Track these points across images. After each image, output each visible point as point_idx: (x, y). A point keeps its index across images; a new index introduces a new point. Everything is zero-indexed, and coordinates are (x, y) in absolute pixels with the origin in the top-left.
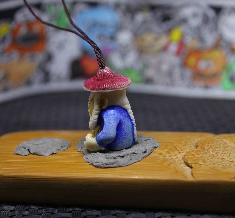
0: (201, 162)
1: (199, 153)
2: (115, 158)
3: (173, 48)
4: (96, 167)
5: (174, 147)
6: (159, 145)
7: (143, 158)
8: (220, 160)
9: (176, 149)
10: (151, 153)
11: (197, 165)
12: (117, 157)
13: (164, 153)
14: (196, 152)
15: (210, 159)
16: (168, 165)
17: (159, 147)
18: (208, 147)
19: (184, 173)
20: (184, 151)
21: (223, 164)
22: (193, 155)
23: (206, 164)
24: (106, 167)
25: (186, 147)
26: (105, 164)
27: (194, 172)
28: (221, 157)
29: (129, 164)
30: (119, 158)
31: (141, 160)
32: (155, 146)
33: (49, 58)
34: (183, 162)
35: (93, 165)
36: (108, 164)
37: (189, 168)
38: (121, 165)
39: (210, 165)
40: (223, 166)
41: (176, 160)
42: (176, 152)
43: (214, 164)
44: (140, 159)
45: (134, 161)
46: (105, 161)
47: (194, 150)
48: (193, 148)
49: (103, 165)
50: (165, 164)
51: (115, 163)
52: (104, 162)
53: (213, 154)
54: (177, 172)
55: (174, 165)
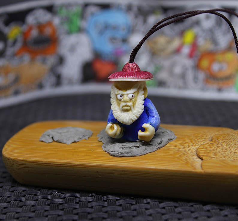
0: (212, 155)
1: (212, 146)
2: (130, 148)
3: (186, 50)
4: (112, 155)
5: (190, 139)
6: (175, 138)
7: (157, 149)
8: (233, 154)
9: (191, 142)
10: (166, 144)
11: (207, 157)
12: (132, 147)
13: (179, 145)
14: (209, 145)
15: (222, 153)
16: (180, 156)
17: (175, 139)
18: (222, 141)
19: (194, 164)
20: (199, 144)
21: (234, 158)
22: (205, 148)
23: (217, 157)
24: (121, 156)
25: (201, 140)
26: (121, 153)
27: (203, 164)
28: (234, 151)
29: (143, 154)
30: (135, 148)
31: (156, 151)
32: (171, 138)
33: (61, 61)
34: (196, 154)
35: (110, 154)
36: (123, 153)
37: (199, 160)
38: (135, 154)
39: (221, 158)
40: (234, 159)
41: (189, 152)
42: (191, 144)
43: (224, 157)
44: (154, 149)
45: (148, 152)
46: (121, 150)
47: (208, 144)
48: (208, 141)
49: (119, 154)
50: (178, 156)
51: (130, 152)
52: (119, 151)
53: (227, 148)
54: (187, 163)
55: (186, 157)
